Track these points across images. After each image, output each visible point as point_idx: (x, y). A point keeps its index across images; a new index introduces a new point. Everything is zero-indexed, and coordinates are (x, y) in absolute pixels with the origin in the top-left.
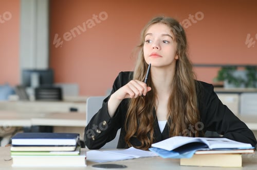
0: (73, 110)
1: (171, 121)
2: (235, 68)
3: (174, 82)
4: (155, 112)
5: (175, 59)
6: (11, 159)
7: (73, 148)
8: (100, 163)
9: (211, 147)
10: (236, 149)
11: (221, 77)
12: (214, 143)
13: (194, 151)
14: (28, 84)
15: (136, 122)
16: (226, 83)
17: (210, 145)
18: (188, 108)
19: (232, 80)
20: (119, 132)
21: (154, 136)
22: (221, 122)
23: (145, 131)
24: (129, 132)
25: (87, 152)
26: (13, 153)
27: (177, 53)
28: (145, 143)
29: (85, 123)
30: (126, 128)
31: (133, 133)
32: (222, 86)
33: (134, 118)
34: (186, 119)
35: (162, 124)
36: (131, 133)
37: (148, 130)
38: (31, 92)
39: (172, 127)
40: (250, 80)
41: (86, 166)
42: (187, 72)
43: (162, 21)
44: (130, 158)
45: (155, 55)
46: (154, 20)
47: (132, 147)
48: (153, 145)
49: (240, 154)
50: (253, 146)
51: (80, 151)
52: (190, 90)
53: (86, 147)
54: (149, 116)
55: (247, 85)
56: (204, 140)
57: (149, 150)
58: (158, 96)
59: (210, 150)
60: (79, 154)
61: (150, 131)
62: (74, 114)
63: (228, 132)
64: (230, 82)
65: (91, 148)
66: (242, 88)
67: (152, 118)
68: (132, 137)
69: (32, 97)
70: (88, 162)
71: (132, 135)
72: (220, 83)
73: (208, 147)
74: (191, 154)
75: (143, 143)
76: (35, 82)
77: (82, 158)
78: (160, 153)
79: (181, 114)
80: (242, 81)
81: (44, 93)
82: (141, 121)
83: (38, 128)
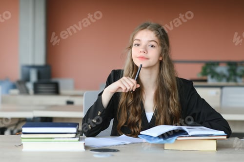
0: (70, 103)
1: (157, 112)
2: (217, 64)
3: (159, 79)
4: (142, 105)
5: (159, 60)
6: (21, 145)
7: (74, 135)
8: (97, 148)
9: (190, 134)
10: (212, 135)
11: (205, 73)
12: (193, 131)
13: (175, 138)
14: (27, 79)
15: (126, 113)
16: (209, 78)
17: (189, 132)
18: (171, 102)
19: (214, 75)
20: (112, 121)
21: (141, 125)
22: (200, 113)
23: (135, 121)
24: (121, 122)
25: (85, 139)
26: (23, 140)
27: (161, 55)
28: (134, 131)
29: (82, 115)
30: (118, 118)
31: (124, 123)
32: (206, 81)
33: (124, 109)
34: (170, 111)
35: (149, 115)
36: (122, 122)
37: (137, 120)
38: (30, 86)
39: (157, 117)
40: (231, 75)
41: (84, 150)
42: (170, 71)
43: (149, 27)
44: (122, 143)
45: (142, 58)
46: (142, 26)
47: (124, 135)
48: (141, 133)
49: (215, 139)
50: (225, 133)
51: (79, 138)
52: (173, 86)
53: (84, 134)
54: (138, 108)
55: (228, 80)
56: (185, 128)
57: (138, 137)
58: (145, 91)
59: (190, 136)
60: (79, 140)
61: (138, 121)
62: (70, 106)
63: (207, 121)
64: (212, 77)
65: (88, 136)
66: (224, 82)
67: (140, 110)
68: (123, 126)
69: (31, 91)
70: (86, 147)
71: (123, 124)
72: (204, 78)
73: (187, 134)
74: (173, 139)
75: (133, 131)
76: (34, 77)
77: (82, 143)
78: (147, 139)
79: (165, 106)
80: (224, 76)
81: (42, 87)
82: (130, 112)
83: (39, 119)
